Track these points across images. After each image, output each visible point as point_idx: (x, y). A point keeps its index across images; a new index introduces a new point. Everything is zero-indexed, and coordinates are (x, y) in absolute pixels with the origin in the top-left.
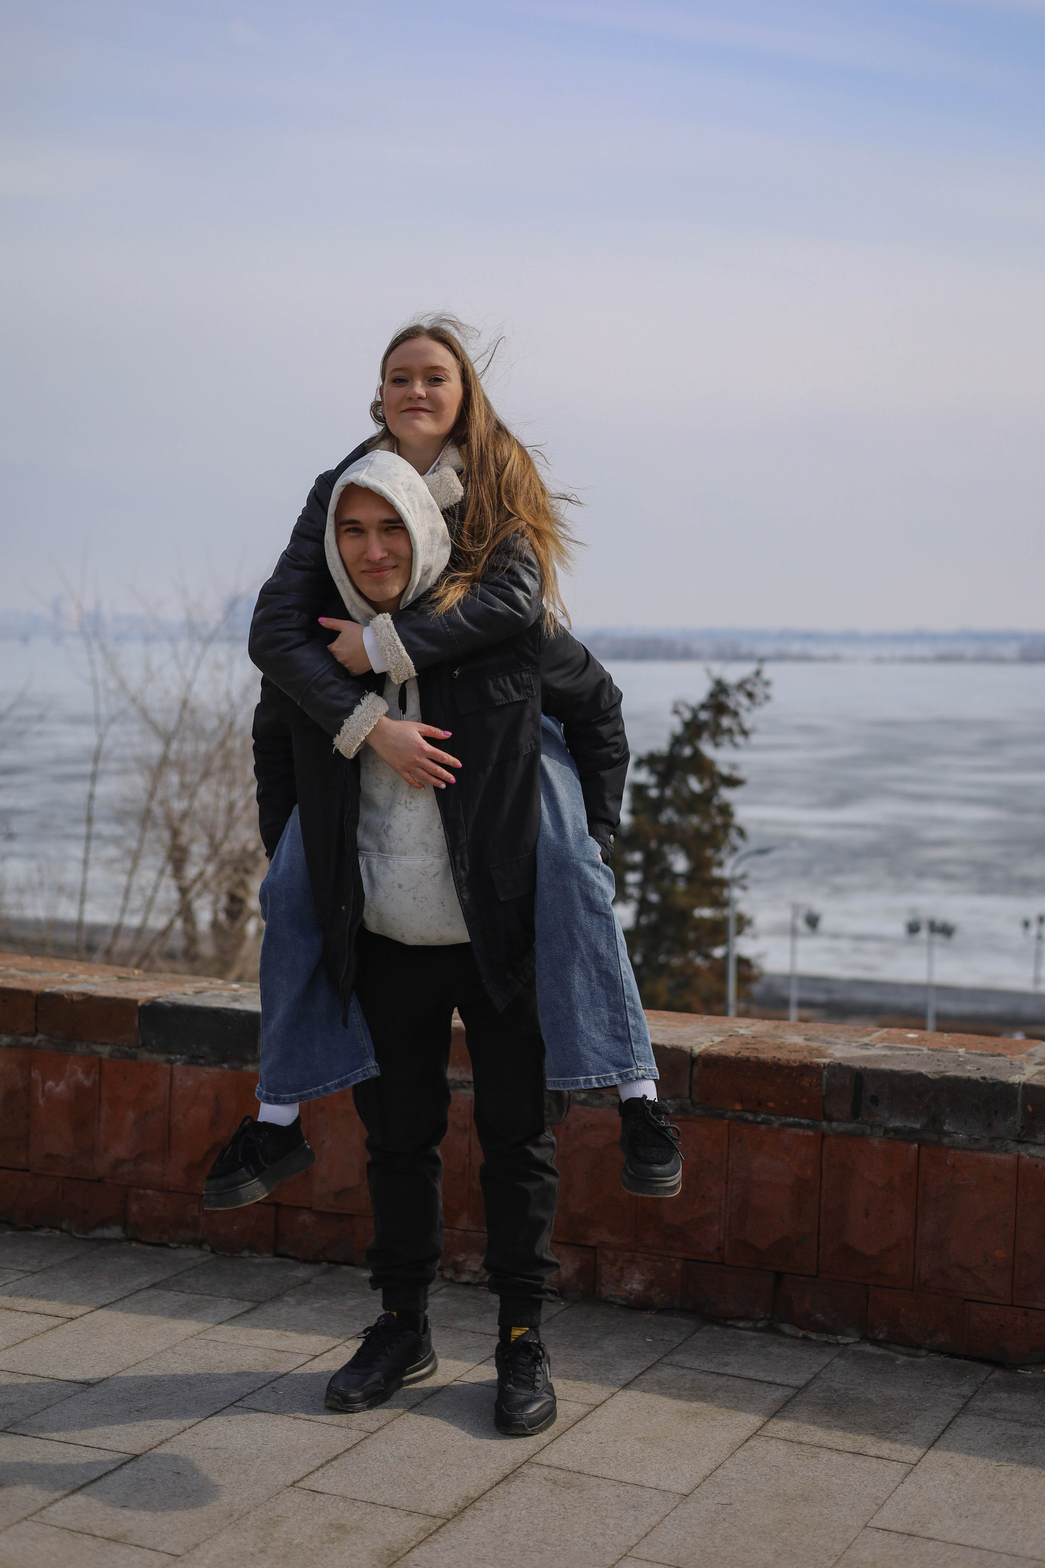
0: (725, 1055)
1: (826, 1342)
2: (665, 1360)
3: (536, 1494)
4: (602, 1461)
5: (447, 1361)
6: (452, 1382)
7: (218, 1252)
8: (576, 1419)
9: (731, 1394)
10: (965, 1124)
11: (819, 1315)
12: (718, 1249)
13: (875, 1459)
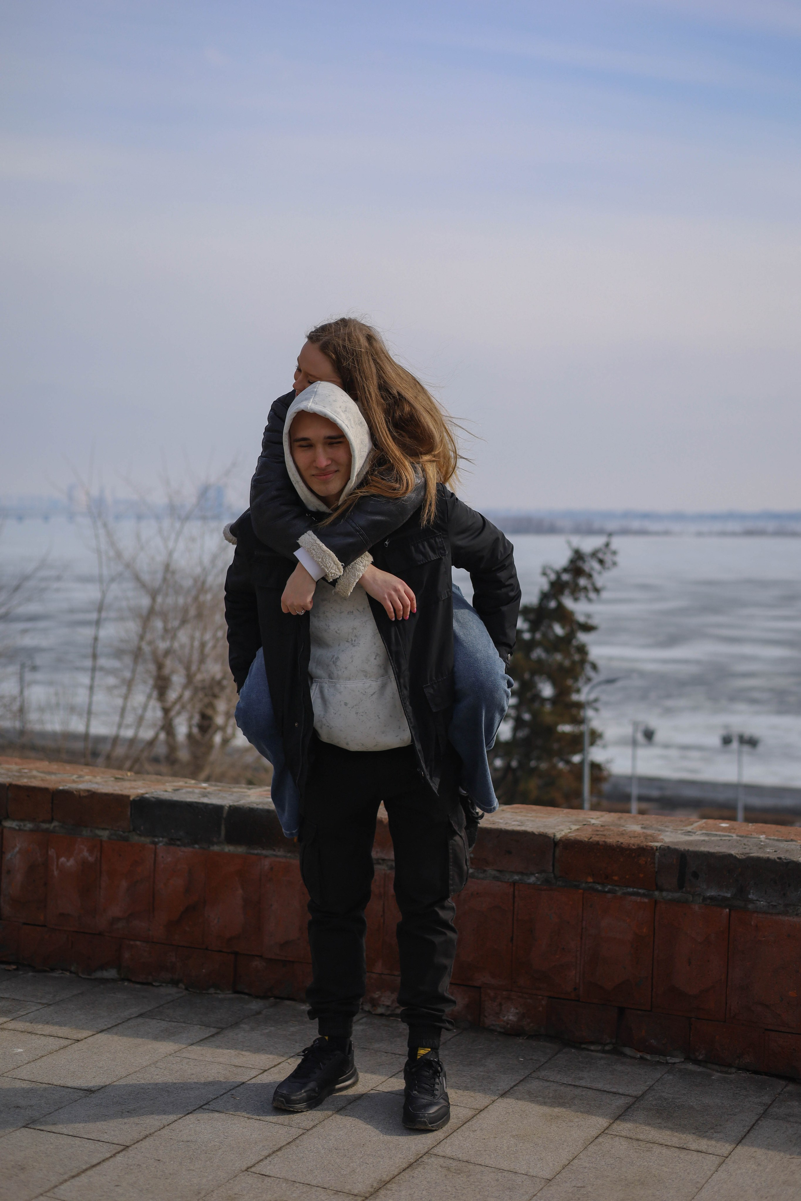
0: (580, 839)
1: (658, 1061)
2: (534, 1075)
3: (434, 1178)
4: (485, 1153)
5: (366, 1075)
6: (370, 1091)
7: (190, 990)
8: (465, 1120)
9: (585, 1102)
10: (766, 893)
11: (652, 1041)
12: (575, 989)
13: (695, 1153)
